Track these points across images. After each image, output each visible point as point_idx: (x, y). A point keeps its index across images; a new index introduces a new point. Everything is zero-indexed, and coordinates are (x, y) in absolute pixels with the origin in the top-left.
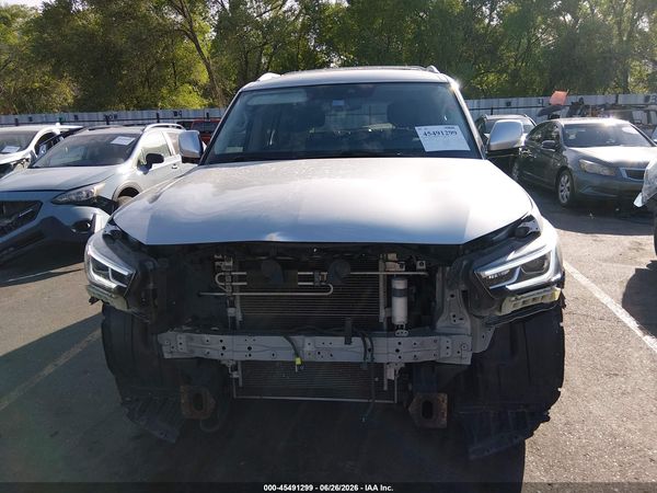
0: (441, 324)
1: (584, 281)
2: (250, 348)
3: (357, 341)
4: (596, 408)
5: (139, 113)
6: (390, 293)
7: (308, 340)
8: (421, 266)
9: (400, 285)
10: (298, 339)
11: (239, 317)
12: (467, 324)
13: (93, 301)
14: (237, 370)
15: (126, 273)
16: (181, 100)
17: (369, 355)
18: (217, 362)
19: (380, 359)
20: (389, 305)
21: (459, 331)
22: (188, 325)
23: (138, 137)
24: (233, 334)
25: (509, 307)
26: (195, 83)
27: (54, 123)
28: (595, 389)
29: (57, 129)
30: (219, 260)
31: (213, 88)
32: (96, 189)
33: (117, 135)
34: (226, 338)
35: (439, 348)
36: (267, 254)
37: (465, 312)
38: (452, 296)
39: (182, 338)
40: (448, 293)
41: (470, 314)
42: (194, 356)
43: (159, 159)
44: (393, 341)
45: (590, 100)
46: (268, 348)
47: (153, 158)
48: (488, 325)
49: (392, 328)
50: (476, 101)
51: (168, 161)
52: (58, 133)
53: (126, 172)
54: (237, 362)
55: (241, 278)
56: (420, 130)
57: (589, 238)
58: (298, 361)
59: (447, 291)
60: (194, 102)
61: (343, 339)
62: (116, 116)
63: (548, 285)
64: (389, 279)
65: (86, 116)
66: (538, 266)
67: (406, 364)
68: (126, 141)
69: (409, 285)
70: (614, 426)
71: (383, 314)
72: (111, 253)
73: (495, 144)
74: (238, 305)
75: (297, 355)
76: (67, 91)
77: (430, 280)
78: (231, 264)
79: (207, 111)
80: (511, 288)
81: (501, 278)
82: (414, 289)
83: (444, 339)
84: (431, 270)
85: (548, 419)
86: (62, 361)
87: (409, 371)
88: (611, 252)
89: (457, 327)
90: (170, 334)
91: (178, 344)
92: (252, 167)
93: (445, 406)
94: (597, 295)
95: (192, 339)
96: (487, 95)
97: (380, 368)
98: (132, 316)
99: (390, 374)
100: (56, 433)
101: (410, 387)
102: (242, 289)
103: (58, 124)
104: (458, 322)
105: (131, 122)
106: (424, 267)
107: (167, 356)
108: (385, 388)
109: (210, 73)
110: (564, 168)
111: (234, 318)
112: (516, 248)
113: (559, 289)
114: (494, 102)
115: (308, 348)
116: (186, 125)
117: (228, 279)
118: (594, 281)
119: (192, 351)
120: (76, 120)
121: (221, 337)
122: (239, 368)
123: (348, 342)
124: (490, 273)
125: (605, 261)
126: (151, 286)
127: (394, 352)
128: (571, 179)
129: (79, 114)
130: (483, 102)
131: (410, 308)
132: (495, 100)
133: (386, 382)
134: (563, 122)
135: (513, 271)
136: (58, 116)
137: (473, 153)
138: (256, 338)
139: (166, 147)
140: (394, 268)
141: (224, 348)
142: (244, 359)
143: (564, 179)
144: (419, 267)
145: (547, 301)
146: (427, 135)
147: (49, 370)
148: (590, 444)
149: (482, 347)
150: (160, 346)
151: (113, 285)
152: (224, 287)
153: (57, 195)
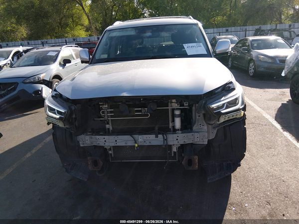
0: (195, 128)
1: (258, 109)
2: (116, 141)
3: (160, 136)
4: (261, 161)
5: (57, 40)
6: (174, 116)
7: (140, 136)
8: (186, 104)
9: (177, 112)
10: (136, 136)
11: (111, 128)
12: (205, 127)
13: (48, 124)
14: (111, 150)
15: (63, 111)
16: (76, 33)
17: (165, 142)
18: (102, 147)
19: (170, 143)
20: (173, 121)
21: (203, 130)
22: (90, 132)
23: (59, 52)
24: (109, 135)
25: (222, 120)
26: (82, 25)
27: (19, 46)
28: (262, 154)
29: (21, 49)
30: (101, 105)
31: (91, 27)
32: (42, 76)
33: (49, 51)
34: (106, 137)
35: (194, 137)
36: (121, 102)
37: (204, 122)
38: (199, 116)
39: (87, 138)
40: (197, 115)
41: (207, 123)
42: (93, 145)
43: (69, 61)
44: (175, 136)
45: (264, 27)
46: (124, 140)
47: (66, 61)
48: (214, 128)
49: (175, 130)
50: (212, 29)
51: (73, 62)
52: (22, 51)
53: (55, 68)
54: (111, 147)
55: (111, 112)
56: (185, 46)
57: (262, 90)
58: (136, 145)
59: (197, 114)
60: (82, 34)
61: (154, 135)
62: (47, 42)
63: (238, 110)
64: (173, 110)
65: (33, 42)
66: (234, 102)
67: (181, 145)
68: (54, 54)
69: (181, 112)
70: (269, 169)
71: (171, 125)
72: (56, 103)
73: (218, 50)
74: (110, 123)
75: (136, 143)
76: (23, 31)
77: (190, 110)
78: (107, 106)
79: (89, 38)
80: (223, 112)
81: (219, 108)
82: (183, 114)
83: (196, 133)
84: (190, 106)
85: (240, 165)
86: (34, 151)
87: (182, 147)
88: (271, 96)
89: (201, 129)
90: (82, 136)
91: (86, 140)
92: (113, 64)
93: (197, 161)
94: (264, 115)
95: (92, 138)
96: (218, 26)
97: (170, 147)
98: (65, 130)
99: (174, 149)
100: (35, 180)
101: (183, 155)
102: (112, 116)
103: (21, 47)
104: (202, 127)
105: (54, 44)
106: (187, 105)
107: (81, 145)
108: (173, 155)
109: (89, 20)
110: (251, 60)
111: (109, 129)
112: (225, 95)
113: (243, 112)
114: (221, 30)
115: (140, 140)
116: (79, 45)
117: (106, 113)
118: (263, 109)
119: (92, 143)
120: (28, 44)
121: (104, 137)
122: (112, 149)
123: (157, 137)
124: (214, 106)
125: (269, 100)
126: (74, 116)
127: (176, 140)
128: (254, 64)
129: (30, 42)
130: (215, 29)
131: (182, 122)
132: (221, 29)
133: (173, 153)
134: (251, 38)
135: (224, 104)
136: (20, 43)
137: (208, 55)
138: (118, 136)
139: (71, 56)
140: (175, 105)
141: (105, 141)
142: (114, 145)
143: (251, 64)
144: (185, 105)
145: (238, 117)
146: (189, 48)
147: (29, 155)
148: (258, 176)
149: (212, 136)
150: (79, 142)
151: (58, 116)
152: (104, 116)
153: (25, 79)
